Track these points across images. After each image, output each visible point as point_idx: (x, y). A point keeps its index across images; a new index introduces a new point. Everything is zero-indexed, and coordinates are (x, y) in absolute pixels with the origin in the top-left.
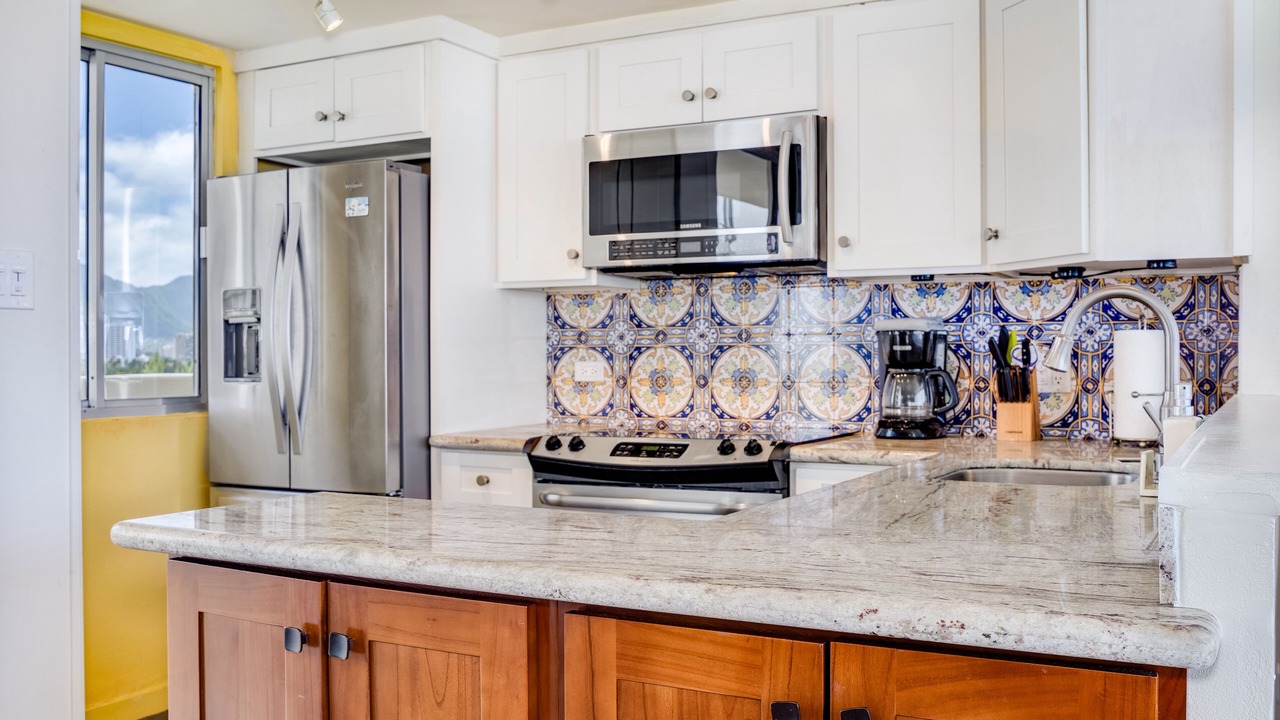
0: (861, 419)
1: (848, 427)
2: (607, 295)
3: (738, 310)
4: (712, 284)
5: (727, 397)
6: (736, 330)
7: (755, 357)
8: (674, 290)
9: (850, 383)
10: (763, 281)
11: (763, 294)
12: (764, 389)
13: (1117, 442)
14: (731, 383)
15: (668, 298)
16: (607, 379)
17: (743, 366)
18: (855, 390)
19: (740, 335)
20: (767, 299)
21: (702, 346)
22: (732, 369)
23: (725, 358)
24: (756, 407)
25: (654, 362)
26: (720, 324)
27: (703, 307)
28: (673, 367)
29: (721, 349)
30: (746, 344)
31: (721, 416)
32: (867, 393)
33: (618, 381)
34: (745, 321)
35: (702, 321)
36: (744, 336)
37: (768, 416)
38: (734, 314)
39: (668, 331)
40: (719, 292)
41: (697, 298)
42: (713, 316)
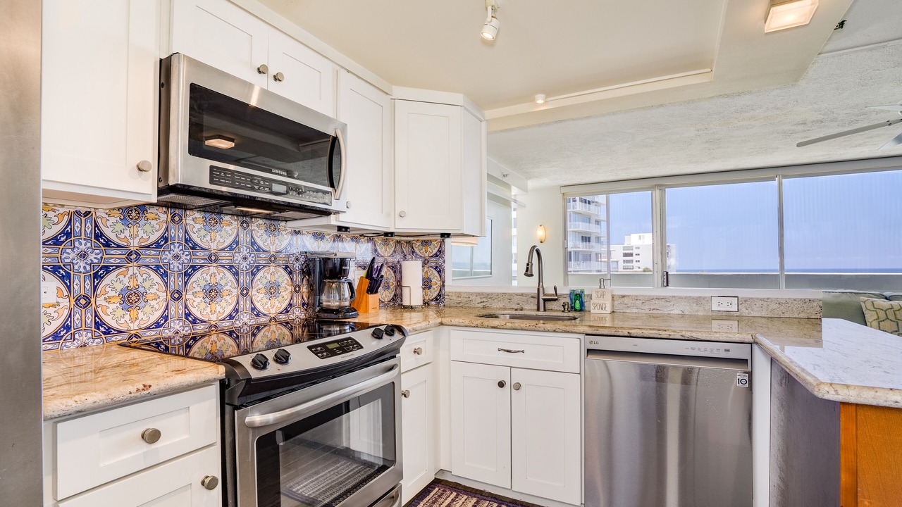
0: (287, 312)
1: (280, 317)
2: (62, 210)
3: (208, 238)
4: (185, 216)
5: (199, 307)
6: (207, 253)
7: (222, 274)
8: (148, 216)
9: (281, 290)
10: (227, 218)
11: (228, 228)
12: (227, 298)
13: (405, 307)
14: (202, 295)
15: (142, 222)
16: (60, 300)
17: (213, 281)
18: (284, 294)
19: (210, 257)
20: (230, 232)
21: (175, 265)
22: (203, 283)
23: (198, 275)
24: (222, 311)
25: (126, 281)
26: (192, 248)
27: (176, 233)
28: (147, 284)
29: (194, 268)
30: (214, 265)
31: (194, 322)
32: (290, 295)
33: (77, 300)
34: (214, 246)
35: (177, 245)
36: (213, 258)
37: (231, 317)
38: (205, 240)
39: (142, 251)
40: (192, 222)
41: (171, 225)
42: (186, 241)
